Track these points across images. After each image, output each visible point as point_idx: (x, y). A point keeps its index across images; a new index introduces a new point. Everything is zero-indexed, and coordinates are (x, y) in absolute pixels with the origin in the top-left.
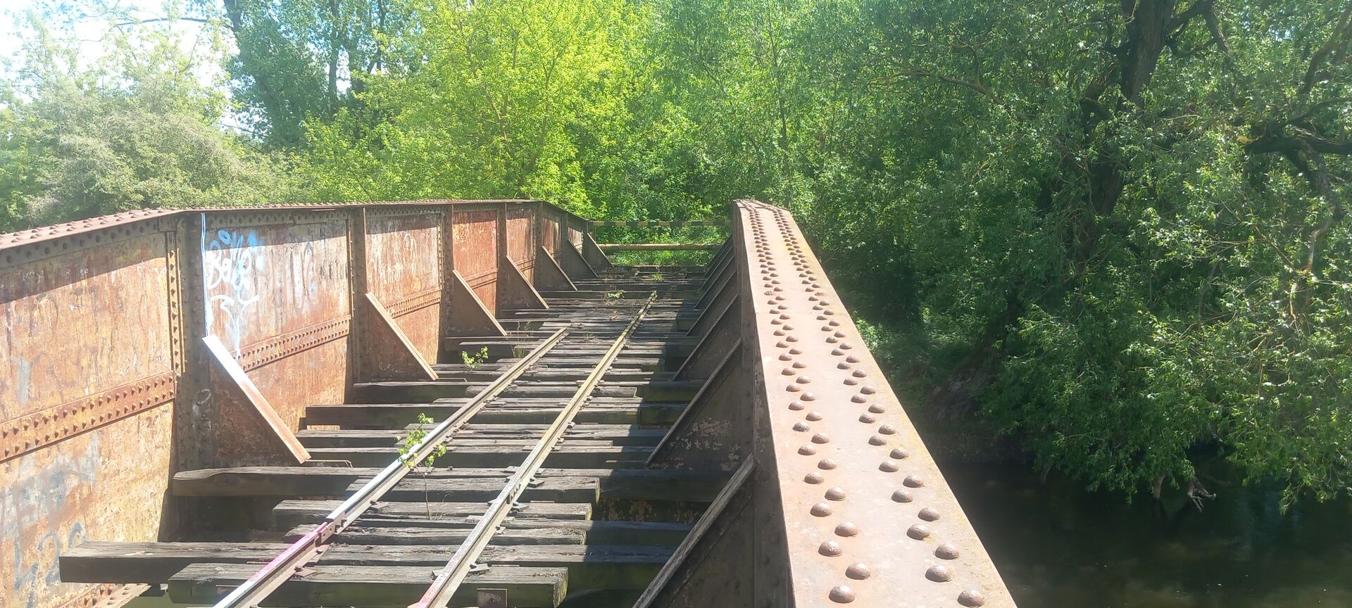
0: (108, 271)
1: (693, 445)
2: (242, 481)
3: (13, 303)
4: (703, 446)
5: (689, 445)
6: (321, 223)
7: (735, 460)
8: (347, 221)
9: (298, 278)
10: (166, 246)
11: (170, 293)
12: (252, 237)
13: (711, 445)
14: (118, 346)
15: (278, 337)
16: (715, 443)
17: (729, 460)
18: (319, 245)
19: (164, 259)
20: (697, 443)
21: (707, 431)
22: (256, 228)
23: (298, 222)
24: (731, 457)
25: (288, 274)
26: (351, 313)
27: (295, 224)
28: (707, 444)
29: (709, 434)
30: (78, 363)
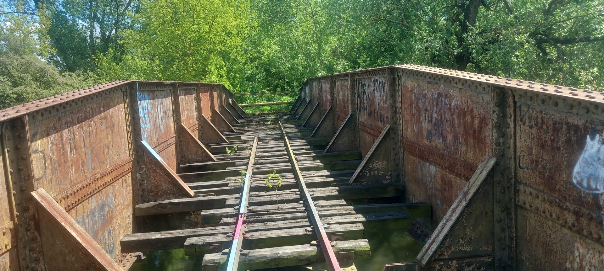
0: (109, 109)
1: (370, 174)
2: (169, 206)
3: (84, 123)
4: (374, 173)
5: (368, 174)
6: (164, 91)
7: (389, 179)
8: (171, 90)
9: (160, 116)
10: (124, 98)
11: (126, 120)
12: (146, 94)
13: (378, 173)
14: (114, 145)
15: (157, 143)
16: (380, 172)
17: (386, 179)
18: (164, 100)
19: (123, 104)
20: (372, 173)
21: (376, 167)
22: (147, 91)
23: (159, 89)
24: (387, 177)
25: (157, 114)
26: (175, 133)
27: (157, 90)
28: (376, 172)
29: (377, 168)
30: (104, 153)
